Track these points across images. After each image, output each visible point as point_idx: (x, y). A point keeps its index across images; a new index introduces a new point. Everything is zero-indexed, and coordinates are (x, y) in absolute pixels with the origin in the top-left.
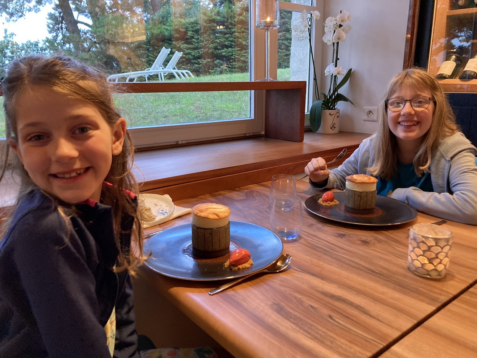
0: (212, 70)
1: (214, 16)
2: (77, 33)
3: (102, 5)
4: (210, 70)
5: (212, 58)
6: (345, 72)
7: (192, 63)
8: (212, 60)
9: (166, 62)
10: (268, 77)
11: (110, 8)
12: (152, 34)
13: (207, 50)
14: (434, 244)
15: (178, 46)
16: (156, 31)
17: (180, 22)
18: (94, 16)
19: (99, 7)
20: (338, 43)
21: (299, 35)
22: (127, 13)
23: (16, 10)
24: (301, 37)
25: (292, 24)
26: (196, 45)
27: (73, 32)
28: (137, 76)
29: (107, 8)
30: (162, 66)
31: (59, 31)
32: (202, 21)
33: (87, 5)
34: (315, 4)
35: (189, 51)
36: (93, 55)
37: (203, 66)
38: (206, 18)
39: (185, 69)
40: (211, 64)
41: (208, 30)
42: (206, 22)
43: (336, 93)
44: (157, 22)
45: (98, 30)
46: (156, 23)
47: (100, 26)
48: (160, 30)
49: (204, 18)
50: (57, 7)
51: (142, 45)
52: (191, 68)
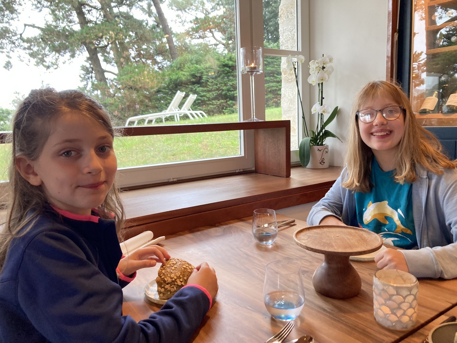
0: (225, 109)
1: (227, 61)
2: (104, 81)
3: (126, 56)
4: (223, 110)
5: (226, 99)
7: (207, 104)
8: (225, 101)
9: (181, 105)
10: (253, 117)
11: (134, 58)
12: (171, 79)
13: (220, 92)
15: (194, 89)
16: (174, 77)
17: (196, 68)
18: (120, 65)
19: (124, 58)
20: (322, 84)
21: (288, 77)
22: (149, 62)
23: (52, 63)
24: (290, 80)
25: (282, 68)
26: (211, 88)
27: (101, 80)
28: (155, 118)
29: (131, 58)
30: (178, 108)
31: (89, 80)
32: (216, 66)
33: (114, 56)
34: (300, 50)
35: (205, 94)
36: (117, 100)
37: (218, 107)
38: (219, 63)
39: (200, 110)
40: (224, 104)
41: (221, 74)
42: (219, 67)
43: (324, 131)
44: (175, 68)
45: (122, 77)
47: (123, 74)
48: (178, 76)
49: (218, 63)
50: (89, 59)
51: (162, 90)
52: (206, 109)
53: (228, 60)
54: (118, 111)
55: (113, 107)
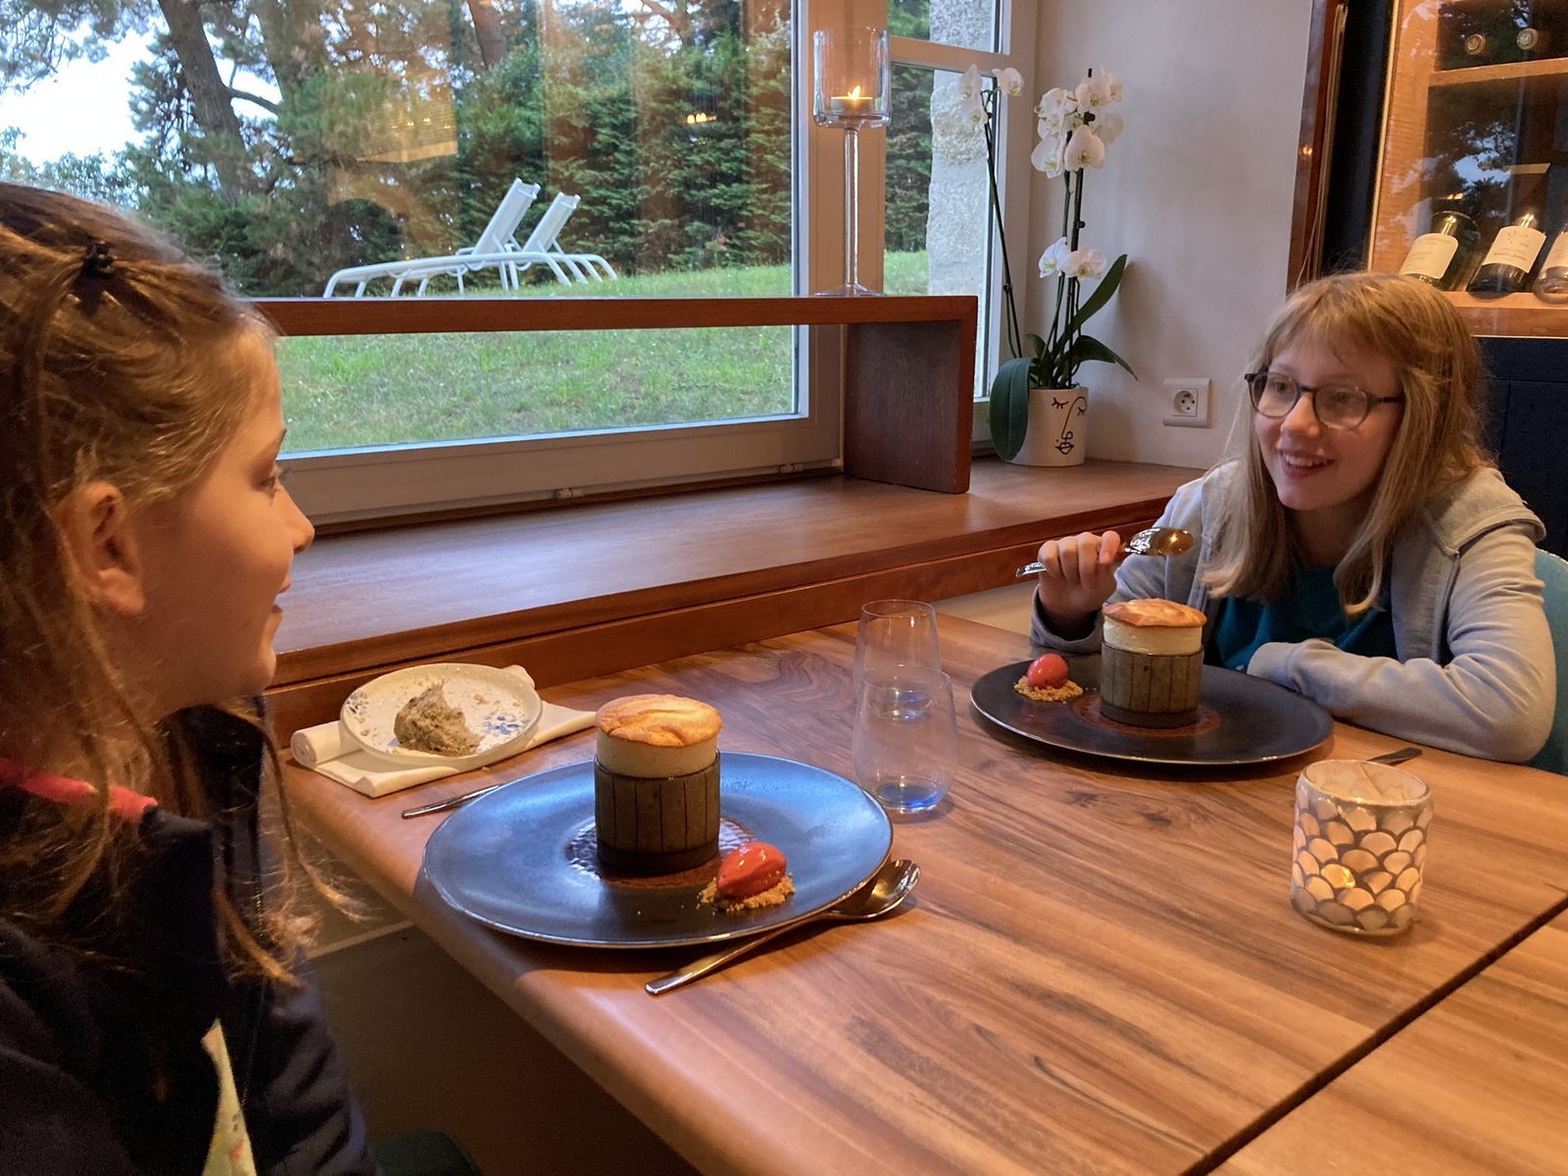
0: (676, 253)
1: (684, 78)
2: (231, 131)
3: (314, 38)
4: (670, 256)
5: (678, 216)
6: (1104, 268)
7: (611, 230)
8: (676, 222)
9: (525, 229)
10: (852, 283)
11: (341, 49)
12: (481, 135)
13: (659, 188)
14: (1373, 827)
15: (567, 174)
16: (492, 128)
17: (573, 96)
18: (287, 74)
19: (303, 45)
20: (1080, 174)
21: (955, 146)
22: (398, 67)
23: (26, 51)
24: (960, 154)
25: (935, 110)
26: (626, 172)
27: (217, 127)
28: (429, 274)
29: (330, 48)
30: (513, 239)
31: (168, 124)
32: (647, 93)
33: (265, 38)
34: (1006, 48)
35: (602, 192)
36: (282, 202)
37: (649, 242)
38: (657, 85)
39: (588, 251)
40: (673, 234)
41: (663, 124)
42: (656, 96)
43: (1076, 336)
44: (495, 96)
45: (299, 120)
46: (493, 99)
47: (306, 108)
48: (508, 125)
49: (652, 84)
50: (164, 43)
51: (448, 172)
52: (609, 247)
53: (688, 75)
54: (284, 245)
55: (269, 230)
